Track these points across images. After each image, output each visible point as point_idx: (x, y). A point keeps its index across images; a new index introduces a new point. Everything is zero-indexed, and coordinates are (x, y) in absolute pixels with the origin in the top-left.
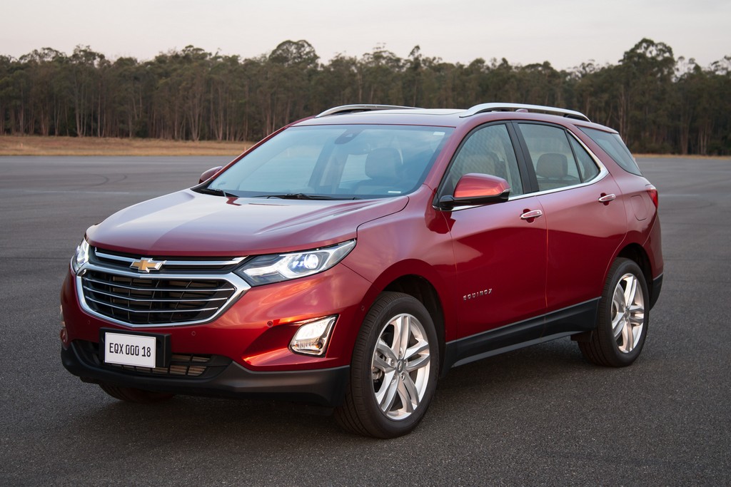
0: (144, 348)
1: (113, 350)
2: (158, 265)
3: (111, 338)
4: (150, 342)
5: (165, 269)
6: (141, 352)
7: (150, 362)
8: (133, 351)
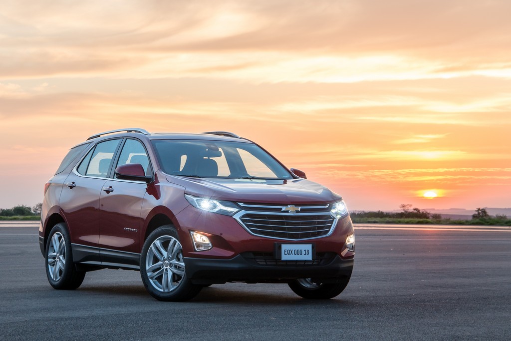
0: (305, 250)
1: (286, 253)
2: (299, 208)
3: (284, 247)
4: (309, 247)
5: (302, 211)
6: (304, 253)
7: (309, 257)
8: (298, 252)
